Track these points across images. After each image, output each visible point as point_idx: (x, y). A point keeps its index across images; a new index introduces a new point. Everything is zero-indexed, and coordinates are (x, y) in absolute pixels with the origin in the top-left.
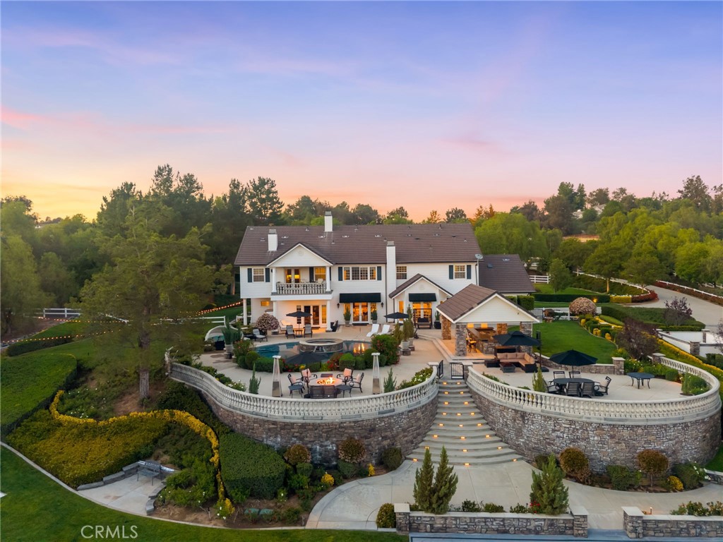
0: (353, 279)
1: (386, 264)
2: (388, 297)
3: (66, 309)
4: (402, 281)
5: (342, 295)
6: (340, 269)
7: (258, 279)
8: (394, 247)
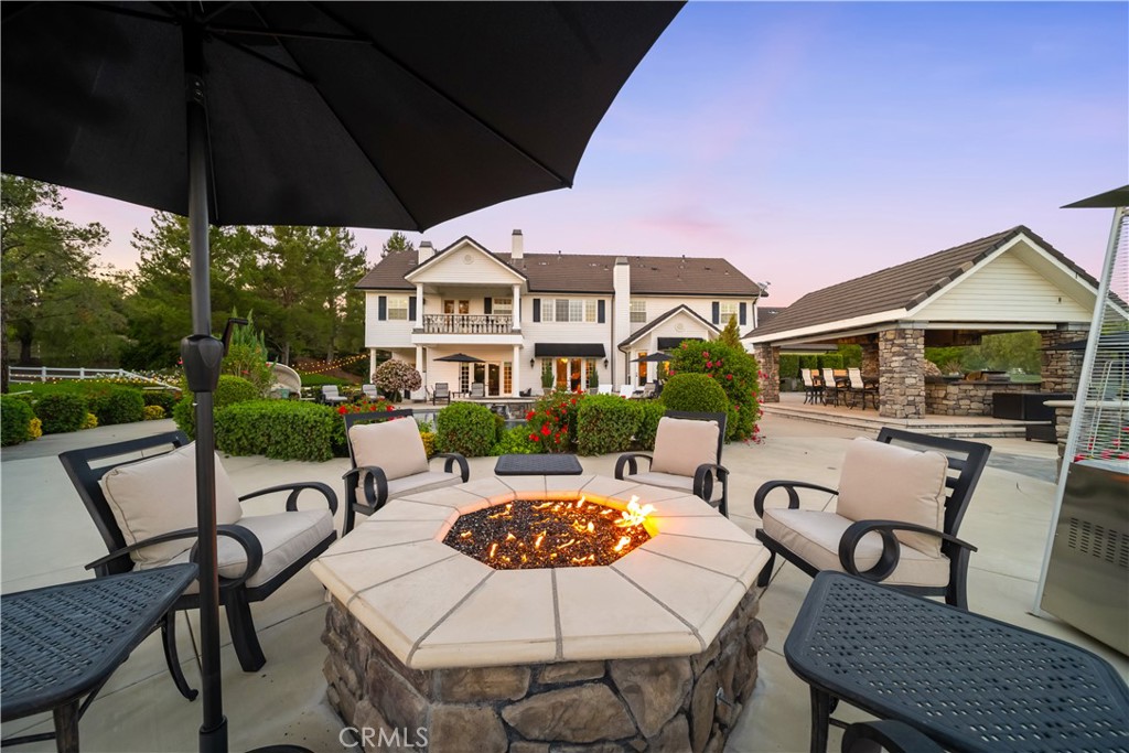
0: (557, 320)
1: (614, 293)
2: (616, 348)
3: (82, 370)
4: (640, 326)
5: (538, 346)
6: (537, 303)
7: (397, 314)
8: (628, 267)
